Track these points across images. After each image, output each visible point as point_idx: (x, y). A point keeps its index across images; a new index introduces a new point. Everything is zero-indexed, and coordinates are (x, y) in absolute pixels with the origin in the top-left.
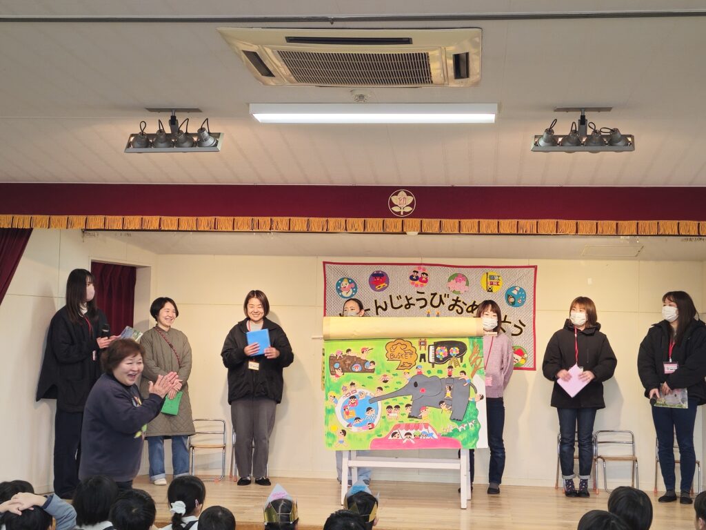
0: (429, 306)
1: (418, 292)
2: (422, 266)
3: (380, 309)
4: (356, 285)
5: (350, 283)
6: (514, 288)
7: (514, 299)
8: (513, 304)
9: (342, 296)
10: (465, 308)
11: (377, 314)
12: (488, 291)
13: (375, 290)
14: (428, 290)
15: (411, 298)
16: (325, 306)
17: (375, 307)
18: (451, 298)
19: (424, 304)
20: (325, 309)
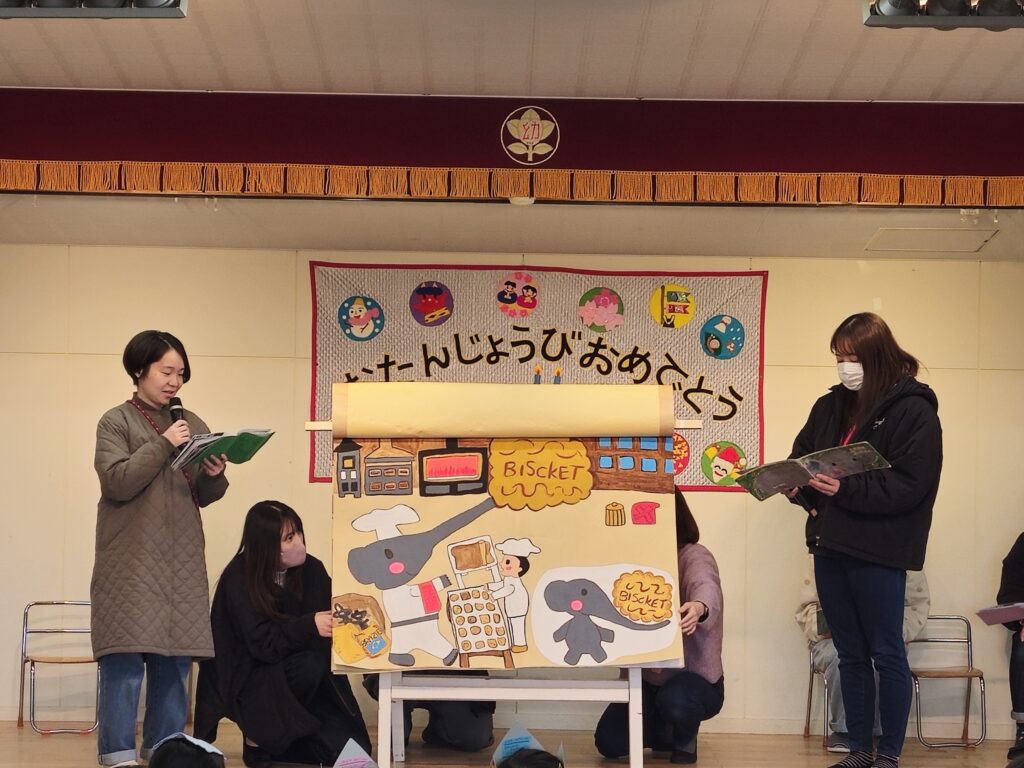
0: (538, 357)
1: (515, 328)
2: (525, 272)
3: (433, 364)
4: (381, 311)
5: (368, 307)
6: (718, 319)
7: (719, 341)
8: (717, 353)
9: (352, 336)
10: (615, 362)
11: (428, 374)
12: (665, 325)
13: (422, 322)
14: (535, 324)
15: (501, 340)
16: (314, 357)
17: (423, 359)
18: (585, 341)
19: (527, 354)
20: (315, 364)
